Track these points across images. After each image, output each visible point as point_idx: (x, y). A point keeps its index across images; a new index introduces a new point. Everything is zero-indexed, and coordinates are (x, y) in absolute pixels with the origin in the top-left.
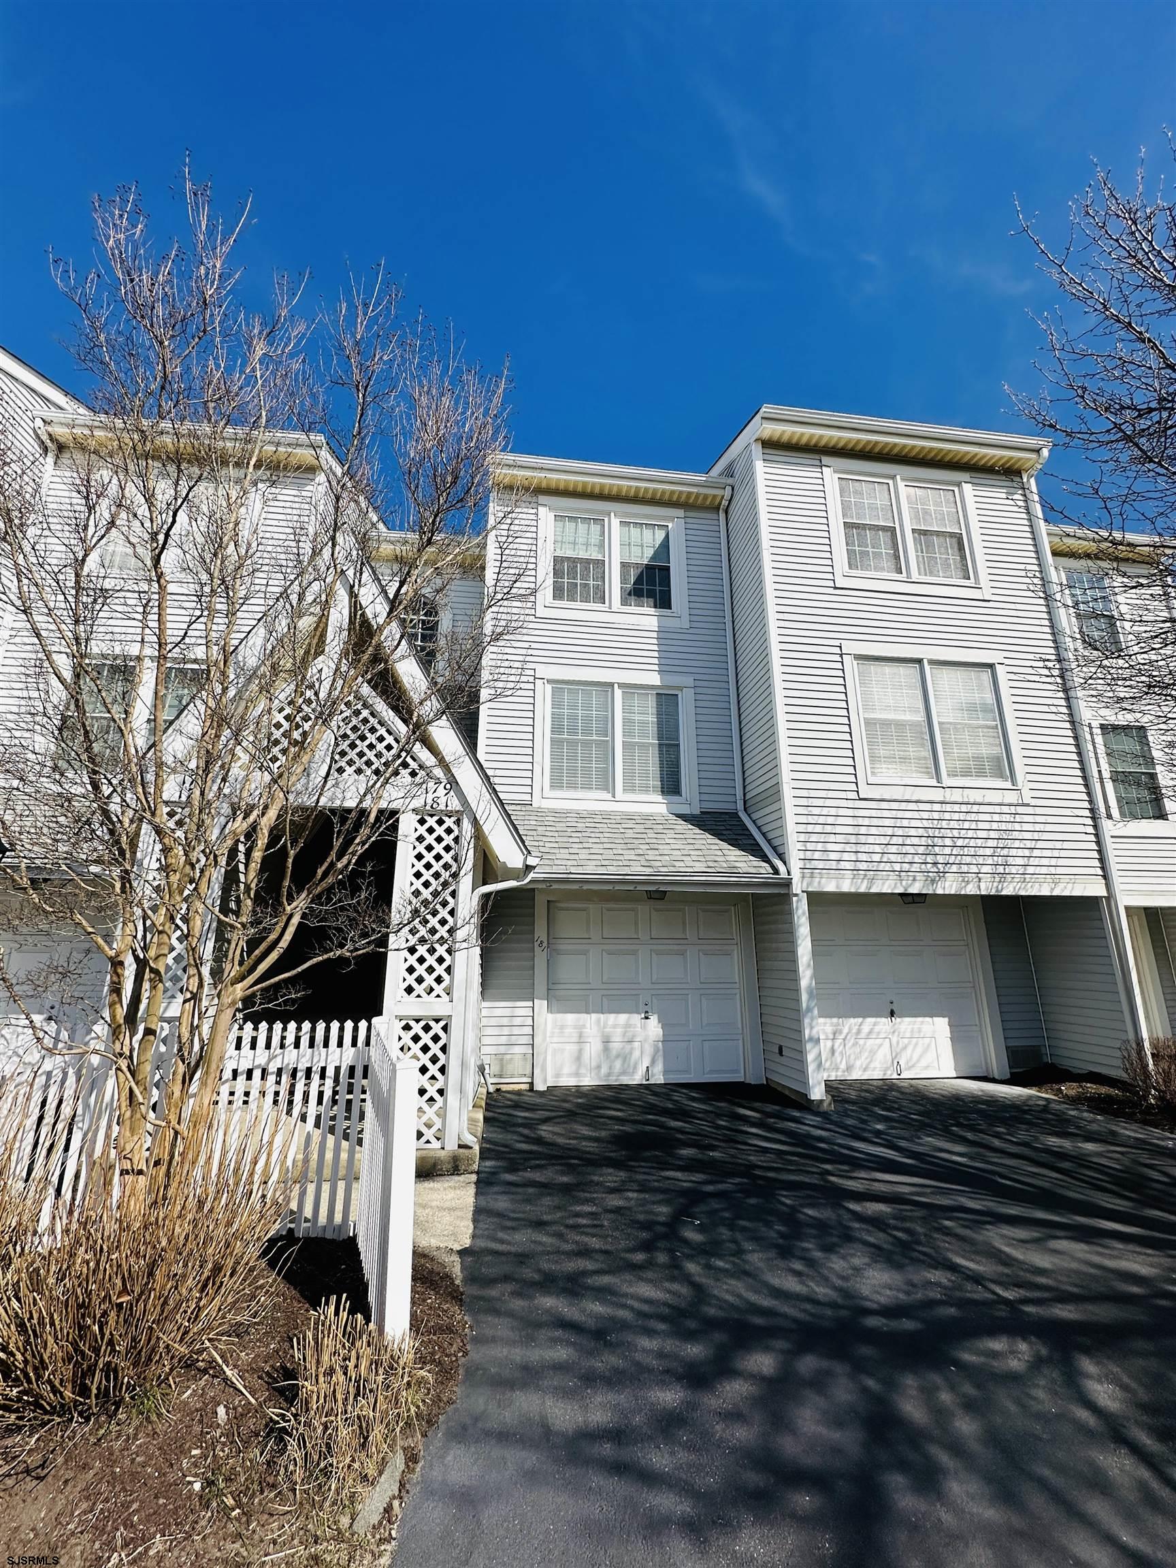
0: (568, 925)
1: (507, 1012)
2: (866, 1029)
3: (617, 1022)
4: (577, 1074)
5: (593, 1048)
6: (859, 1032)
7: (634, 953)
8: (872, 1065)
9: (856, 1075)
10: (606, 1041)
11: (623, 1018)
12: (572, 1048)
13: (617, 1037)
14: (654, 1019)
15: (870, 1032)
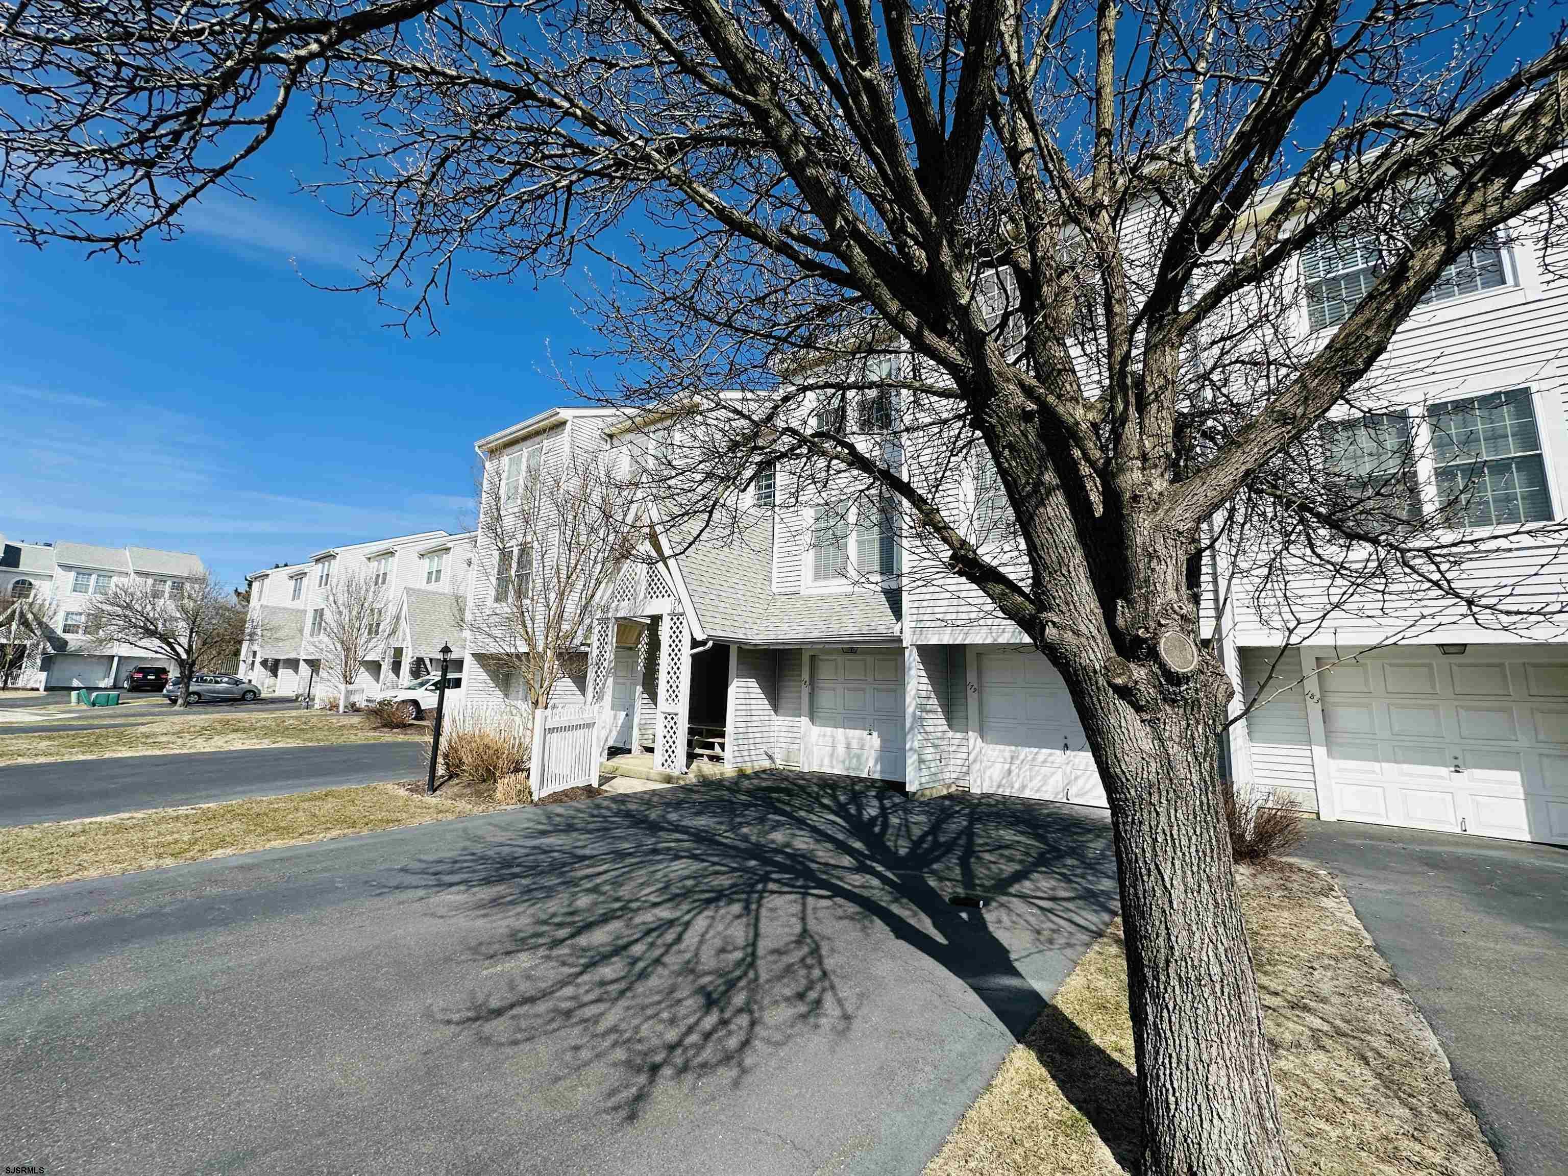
0: (825, 672)
1: (791, 724)
2: (1041, 758)
3: (856, 735)
4: (832, 767)
5: (841, 750)
6: (1034, 759)
7: (863, 690)
8: (1044, 789)
9: (1027, 794)
10: (848, 747)
11: (858, 733)
12: (829, 749)
13: (855, 744)
14: (875, 734)
15: (1045, 761)
